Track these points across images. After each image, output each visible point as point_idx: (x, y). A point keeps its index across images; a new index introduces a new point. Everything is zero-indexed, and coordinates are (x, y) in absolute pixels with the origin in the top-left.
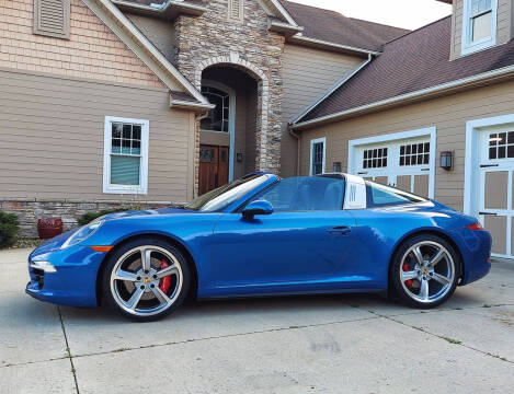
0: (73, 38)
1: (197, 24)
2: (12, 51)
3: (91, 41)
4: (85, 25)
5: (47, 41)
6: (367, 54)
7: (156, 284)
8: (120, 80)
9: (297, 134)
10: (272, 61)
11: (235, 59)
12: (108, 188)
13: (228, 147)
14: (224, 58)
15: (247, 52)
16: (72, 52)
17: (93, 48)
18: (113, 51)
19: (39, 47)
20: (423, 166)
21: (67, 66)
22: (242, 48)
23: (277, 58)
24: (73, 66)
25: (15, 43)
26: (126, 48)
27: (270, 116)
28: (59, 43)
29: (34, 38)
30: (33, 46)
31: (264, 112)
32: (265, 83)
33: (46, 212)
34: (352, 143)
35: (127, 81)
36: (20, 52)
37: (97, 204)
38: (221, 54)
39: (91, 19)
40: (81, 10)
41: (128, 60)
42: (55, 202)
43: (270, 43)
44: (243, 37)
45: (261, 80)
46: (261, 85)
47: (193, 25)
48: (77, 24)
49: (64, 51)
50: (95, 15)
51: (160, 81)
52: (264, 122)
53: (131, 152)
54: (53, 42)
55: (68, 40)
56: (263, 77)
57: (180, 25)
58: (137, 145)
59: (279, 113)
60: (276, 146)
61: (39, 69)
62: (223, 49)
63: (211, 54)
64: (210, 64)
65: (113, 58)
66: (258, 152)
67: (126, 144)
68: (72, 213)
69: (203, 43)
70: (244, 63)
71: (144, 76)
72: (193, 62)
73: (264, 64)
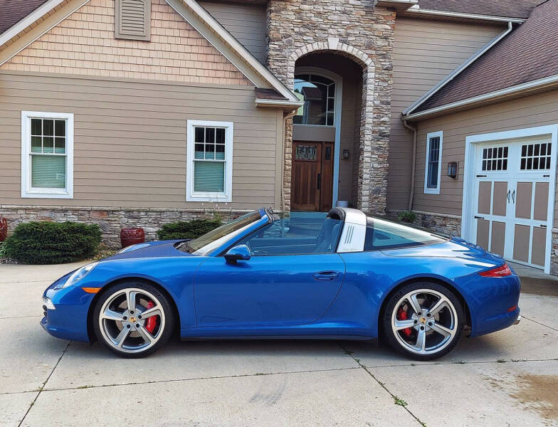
0: (154, 39)
1: (290, 8)
2: (95, 58)
3: (172, 40)
4: (166, 24)
5: (129, 44)
6: (507, 23)
7: (141, 323)
8: (203, 81)
9: (412, 126)
10: (380, 43)
11: (334, 44)
12: (192, 195)
13: (333, 143)
14: (321, 44)
15: (348, 35)
16: (153, 54)
17: (174, 48)
18: (195, 49)
19: (121, 52)
20: (545, 171)
21: (147, 69)
22: (342, 31)
23: (386, 38)
24: (154, 69)
25: (99, 50)
26: (209, 45)
27: (376, 107)
28: (141, 45)
29: (116, 43)
30: (115, 51)
31: (369, 103)
32: (371, 69)
33: (131, 221)
34: (469, 139)
35: (210, 81)
36: (103, 58)
37: (181, 212)
38: (316, 39)
39: (173, 17)
40: (161, 9)
41: (211, 58)
42: (139, 211)
43: (377, 21)
44: (345, 17)
45: (366, 65)
46: (367, 72)
47: (285, 9)
48: (158, 24)
49: (145, 53)
50: (176, 13)
51: (245, 78)
52: (369, 115)
53: (215, 157)
54: (135, 45)
55: (149, 42)
56: (368, 62)
57: (271, 12)
58: (221, 149)
59: (388, 103)
60: (384, 143)
61: (121, 75)
62: (319, 33)
63: (306, 42)
64: (305, 52)
65: (194, 57)
66: (362, 149)
67: (210, 149)
68: (156, 221)
69: (296, 30)
70: (345, 48)
71: (227, 75)
72: (286, 52)
73: (369, 47)
